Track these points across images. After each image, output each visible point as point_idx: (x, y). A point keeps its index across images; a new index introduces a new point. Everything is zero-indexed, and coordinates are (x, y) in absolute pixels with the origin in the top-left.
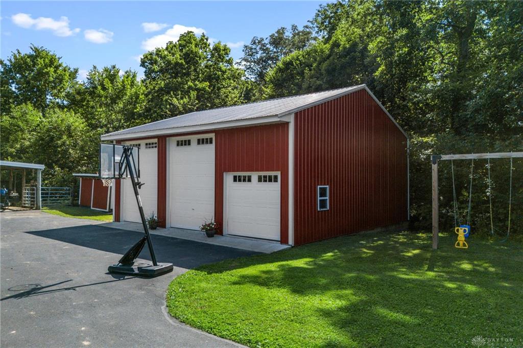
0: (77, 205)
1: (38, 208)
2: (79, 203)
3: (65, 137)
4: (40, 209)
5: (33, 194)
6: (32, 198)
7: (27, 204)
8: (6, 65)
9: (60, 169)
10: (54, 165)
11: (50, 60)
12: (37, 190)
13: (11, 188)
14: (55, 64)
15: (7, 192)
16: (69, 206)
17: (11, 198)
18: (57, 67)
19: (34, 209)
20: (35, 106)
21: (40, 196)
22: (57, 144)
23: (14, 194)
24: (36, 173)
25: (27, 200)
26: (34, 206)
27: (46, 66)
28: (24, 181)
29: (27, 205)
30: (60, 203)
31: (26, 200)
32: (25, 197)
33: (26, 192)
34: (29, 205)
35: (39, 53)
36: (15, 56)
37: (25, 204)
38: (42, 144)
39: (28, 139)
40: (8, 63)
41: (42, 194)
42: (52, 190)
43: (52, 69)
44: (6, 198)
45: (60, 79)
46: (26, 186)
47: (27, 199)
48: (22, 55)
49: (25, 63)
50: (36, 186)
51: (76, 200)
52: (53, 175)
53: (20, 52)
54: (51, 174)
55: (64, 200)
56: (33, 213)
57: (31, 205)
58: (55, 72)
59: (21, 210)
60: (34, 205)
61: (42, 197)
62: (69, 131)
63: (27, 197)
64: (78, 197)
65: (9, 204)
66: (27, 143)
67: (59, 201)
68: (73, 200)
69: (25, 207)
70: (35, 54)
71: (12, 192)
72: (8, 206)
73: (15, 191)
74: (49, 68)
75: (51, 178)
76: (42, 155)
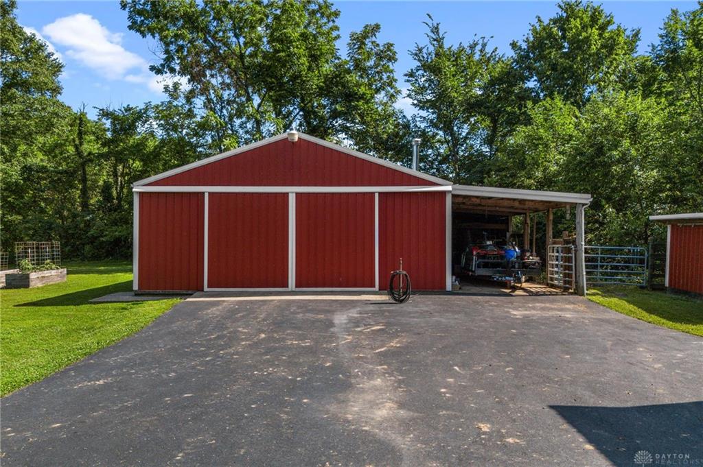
0: (661, 288)
1: (579, 292)
2: (667, 284)
3: (626, 143)
4: (582, 294)
5: (569, 260)
6: (567, 268)
7: (556, 279)
8: (520, 48)
9: (614, 210)
10: (604, 202)
11: (591, 16)
12: (576, 251)
13: (527, 247)
14: (600, 22)
15: (519, 254)
16: (642, 288)
17: (525, 266)
18: (602, 28)
19: (572, 294)
20: (566, 99)
21: (584, 264)
22: (610, 157)
23: (533, 259)
24: (574, 215)
25: (557, 273)
26: (570, 287)
27: (584, 27)
28: (550, 233)
29: (556, 282)
30: (620, 280)
31: (555, 271)
32: (553, 266)
33: (554, 254)
34: (561, 284)
35: (573, 11)
36: (534, 30)
37: (552, 279)
38: (581, 162)
39: (555, 160)
40: (524, 46)
41: (587, 260)
42: (603, 251)
43: (595, 32)
44: (517, 266)
45: (610, 47)
46: (554, 243)
47: (556, 269)
48: (545, 24)
49: (550, 35)
50: (574, 242)
51: (658, 276)
52: (602, 224)
53: (542, 19)
54: (597, 221)
55: (629, 274)
56: (570, 302)
57: (565, 282)
58: (600, 35)
59: (544, 294)
60: (570, 283)
61: (587, 267)
62: (634, 129)
63: (557, 265)
64: (664, 271)
65: (523, 280)
66: (554, 168)
67: (619, 277)
68: (652, 276)
69: (553, 286)
70: (565, 15)
71: (528, 254)
72: (521, 283)
73: (534, 253)
74: (589, 30)
75: (597, 228)
76: (581, 185)
